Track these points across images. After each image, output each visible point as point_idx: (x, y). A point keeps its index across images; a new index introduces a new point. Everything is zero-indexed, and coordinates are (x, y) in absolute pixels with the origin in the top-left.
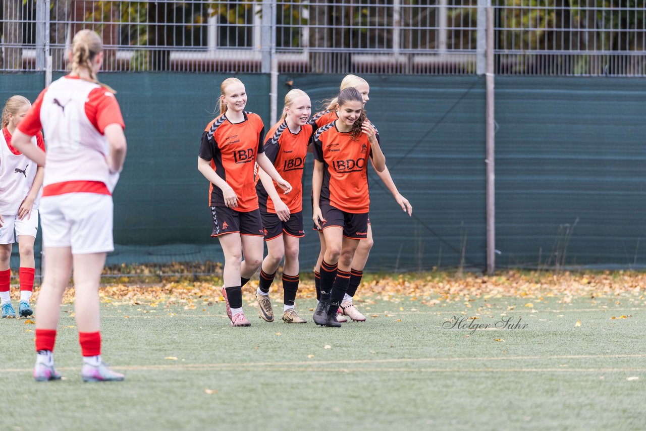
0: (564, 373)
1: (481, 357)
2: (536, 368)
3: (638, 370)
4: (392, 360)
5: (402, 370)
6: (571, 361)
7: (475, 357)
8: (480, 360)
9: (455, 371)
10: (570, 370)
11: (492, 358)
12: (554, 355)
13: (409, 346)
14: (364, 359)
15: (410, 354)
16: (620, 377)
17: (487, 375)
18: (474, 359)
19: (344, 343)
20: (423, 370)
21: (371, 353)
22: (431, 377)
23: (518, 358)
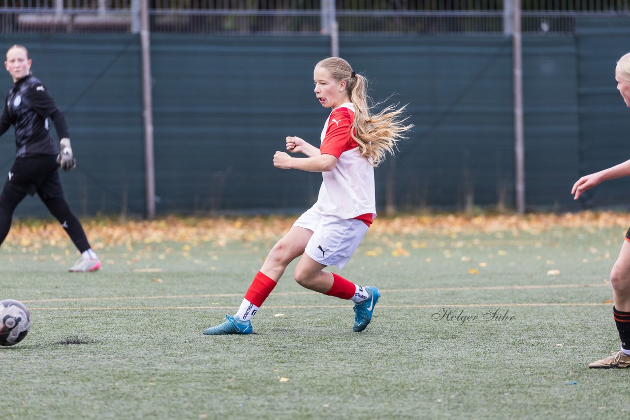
0: (216, 311)
1: (140, 296)
2: (189, 306)
3: (284, 307)
4: (56, 300)
5: (66, 308)
6: (222, 299)
7: (134, 296)
8: (138, 299)
9: (115, 310)
10: (222, 307)
11: (150, 297)
12: (207, 294)
13: (73, 286)
14: (31, 299)
15: (73, 294)
16: (268, 314)
17: (144, 313)
18: (133, 298)
19: (12, 284)
20: (85, 309)
21: (37, 293)
22: (92, 315)
23: (173, 297)
